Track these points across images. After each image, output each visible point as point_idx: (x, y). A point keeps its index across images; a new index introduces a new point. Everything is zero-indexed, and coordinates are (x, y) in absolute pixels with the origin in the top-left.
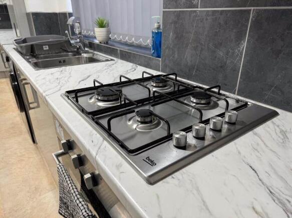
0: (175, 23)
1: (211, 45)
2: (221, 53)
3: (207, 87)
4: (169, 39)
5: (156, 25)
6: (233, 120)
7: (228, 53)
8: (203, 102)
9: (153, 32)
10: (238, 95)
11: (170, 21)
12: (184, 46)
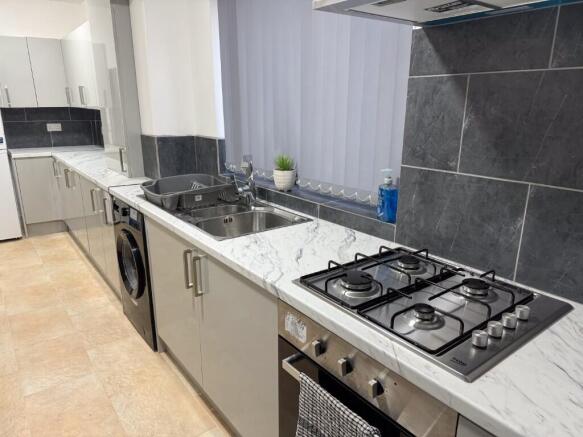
0: (421, 184)
1: (476, 218)
2: (490, 229)
3: (481, 273)
4: (409, 202)
5: (386, 181)
6: (526, 316)
7: (500, 229)
8: (479, 292)
9: (381, 190)
11: (413, 180)
12: (436, 213)
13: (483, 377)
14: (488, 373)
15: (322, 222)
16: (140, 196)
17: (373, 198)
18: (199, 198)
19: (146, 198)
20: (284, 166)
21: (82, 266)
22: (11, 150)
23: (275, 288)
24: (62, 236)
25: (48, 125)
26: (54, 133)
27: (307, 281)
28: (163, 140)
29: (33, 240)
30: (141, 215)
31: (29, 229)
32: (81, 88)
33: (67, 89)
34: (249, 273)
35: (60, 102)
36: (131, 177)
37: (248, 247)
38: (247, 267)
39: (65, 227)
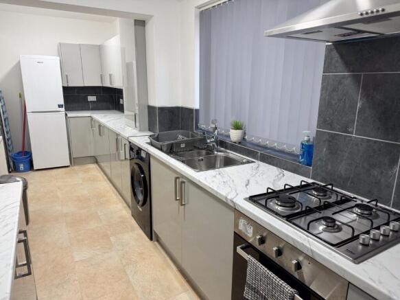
0: (330, 141)
1: (365, 164)
2: (376, 172)
3: (368, 200)
4: (321, 153)
5: (306, 138)
6: (397, 229)
7: (382, 173)
8: (366, 212)
9: (303, 144)
10: (393, 207)
11: (324, 139)
12: (339, 161)
13: (365, 262)
14: (369, 260)
15: (262, 164)
16: (148, 143)
17: (297, 149)
18: (183, 146)
19: (151, 144)
20: (237, 127)
22: (67, 112)
23: (233, 201)
24: (93, 166)
25: (89, 97)
26: (92, 102)
27: (253, 199)
28: (162, 109)
29: (76, 168)
30: (148, 155)
31: (74, 161)
32: (110, 75)
33: (101, 75)
34: (217, 192)
35: (96, 83)
36: (140, 131)
37: (215, 176)
38: (215, 189)
39: (95, 160)
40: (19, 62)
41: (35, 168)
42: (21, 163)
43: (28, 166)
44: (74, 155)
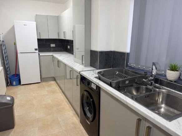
16: (96, 77)
18: (127, 82)
19: (99, 79)
21: (61, 96)
22: (40, 53)
24: (53, 82)
25: (51, 45)
26: (53, 47)
28: (101, 53)
29: (44, 83)
31: (43, 79)
32: (64, 32)
33: (58, 33)
35: (55, 37)
36: (85, 66)
39: (54, 79)
40: (14, 26)
41: (22, 84)
42: (14, 81)
43: (18, 82)
44: (43, 77)
